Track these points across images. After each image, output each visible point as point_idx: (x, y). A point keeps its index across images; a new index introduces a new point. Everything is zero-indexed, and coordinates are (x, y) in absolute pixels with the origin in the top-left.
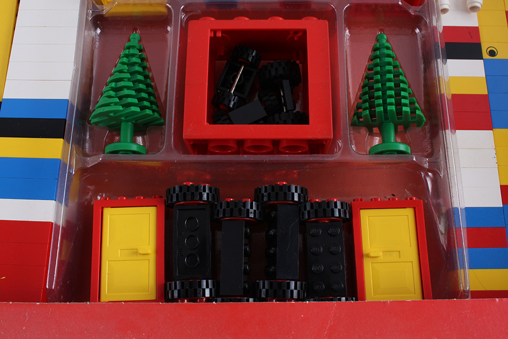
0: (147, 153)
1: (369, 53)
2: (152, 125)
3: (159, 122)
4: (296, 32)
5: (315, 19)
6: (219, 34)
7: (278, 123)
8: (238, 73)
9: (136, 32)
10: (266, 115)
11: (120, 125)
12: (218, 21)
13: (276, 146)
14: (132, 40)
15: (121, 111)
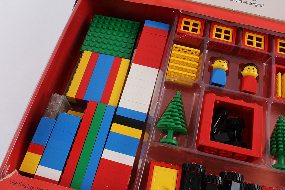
0: (178, 146)
1: (275, 123)
2: (182, 134)
3: (185, 133)
4: (249, 108)
5: (257, 104)
6: (218, 102)
7: (235, 145)
8: (218, 119)
9: (179, 91)
10: (230, 140)
11: (168, 130)
12: (217, 96)
13: (233, 155)
14: (177, 95)
15: (175, 126)
